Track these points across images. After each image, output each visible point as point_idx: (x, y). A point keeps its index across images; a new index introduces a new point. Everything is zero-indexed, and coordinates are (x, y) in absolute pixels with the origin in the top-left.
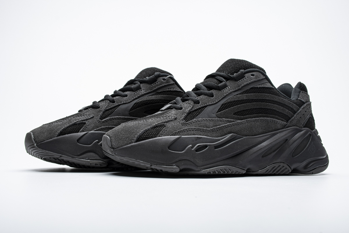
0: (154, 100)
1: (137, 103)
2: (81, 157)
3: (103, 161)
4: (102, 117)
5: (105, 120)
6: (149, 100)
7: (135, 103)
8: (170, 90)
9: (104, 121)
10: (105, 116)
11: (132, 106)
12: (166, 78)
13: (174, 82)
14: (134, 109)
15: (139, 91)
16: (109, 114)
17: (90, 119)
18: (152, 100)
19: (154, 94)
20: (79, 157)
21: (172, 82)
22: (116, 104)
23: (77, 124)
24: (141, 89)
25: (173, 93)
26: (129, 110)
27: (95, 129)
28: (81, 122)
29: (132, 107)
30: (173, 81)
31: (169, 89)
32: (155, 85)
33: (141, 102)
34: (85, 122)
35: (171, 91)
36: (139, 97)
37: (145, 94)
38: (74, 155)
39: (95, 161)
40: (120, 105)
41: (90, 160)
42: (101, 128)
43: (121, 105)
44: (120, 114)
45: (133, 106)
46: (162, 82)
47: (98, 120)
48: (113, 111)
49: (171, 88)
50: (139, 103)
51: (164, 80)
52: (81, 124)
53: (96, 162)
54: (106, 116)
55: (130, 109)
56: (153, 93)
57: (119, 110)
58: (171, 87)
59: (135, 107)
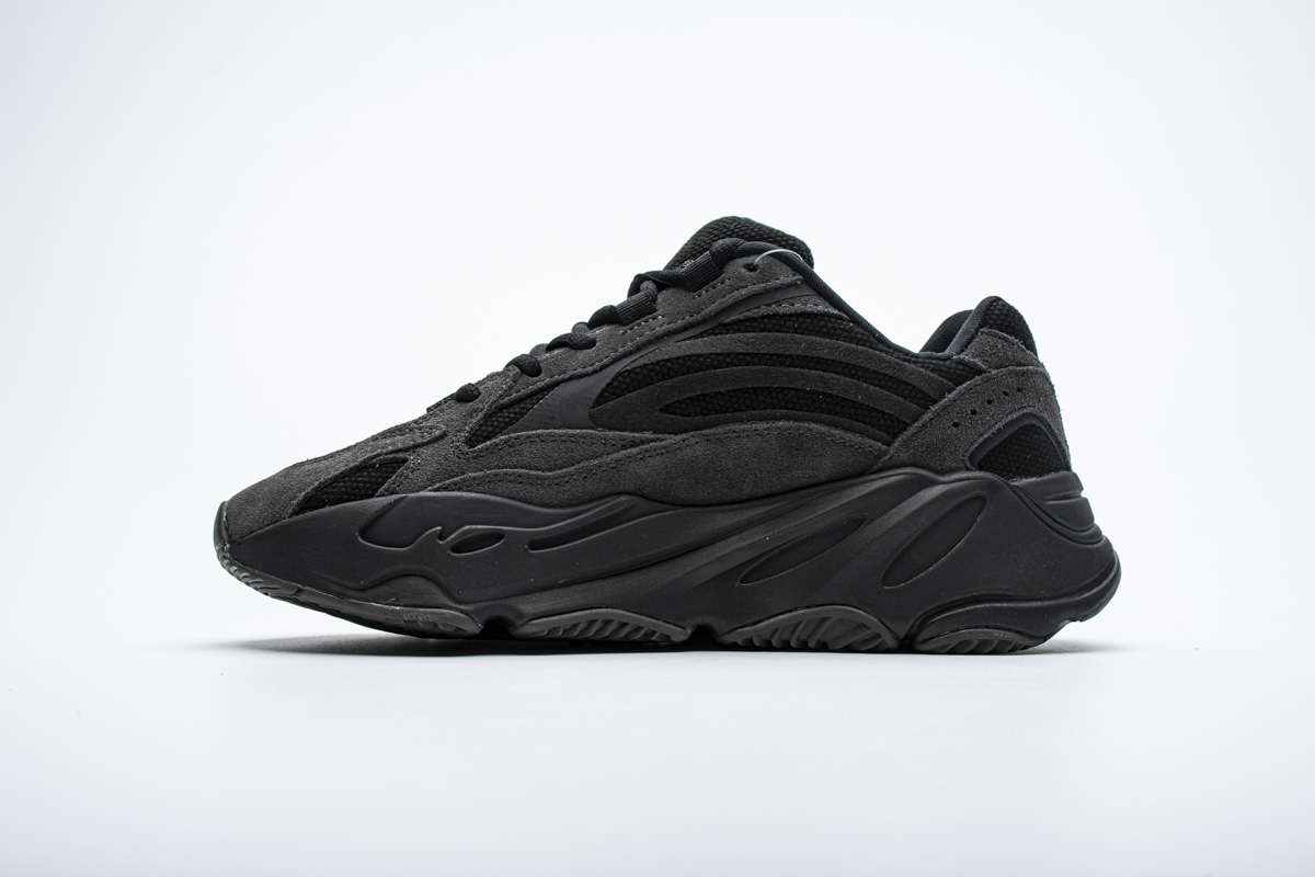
0: (699, 356)
1: (627, 371)
2: (369, 593)
3: (457, 610)
4: (480, 433)
5: (487, 448)
6: (678, 358)
7: (619, 374)
8: (774, 309)
9: (481, 451)
10: (490, 429)
11: (603, 385)
12: (757, 259)
13: (798, 277)
14: (613, 397)
15: (646, 322)
16: (506, 423)
17: (429, 442)
18: (691, 356)
19: (706, 332)
20: (363, 594)
21: (786, 276)
22: (543, 380)
23: (373, 466)
24: (655, 311)
25: (789, 323)
26: (591, 404)
27: (438, 485)
28: (391, 456)
29: (604, 390)
30: (791, 272)
31: (769, 305)
32: (712, 291)
33: (645, 366)
34: (405, 455)
35: (775, 315)
36: (639, 348)
37: (669, 334)
38: (346, 588)
39: (422, 610)
40: (557, 384)
41: (405, 606)
42: (464, 480)
43: (563, 381)
44: (552, 418)
45: (608, 385)
46: (742, 278)
47: (458, 447)
48: (524, 411)
49: (779, 303)
50: (637, 374)
51: (750, 270)
52: (392, 463)
53: (426, 613)
54: (493, 431)
55: (594, 397)
56: (701, 329)
57: (548, 405)
58: (778, 297)
59: (615, 388)
